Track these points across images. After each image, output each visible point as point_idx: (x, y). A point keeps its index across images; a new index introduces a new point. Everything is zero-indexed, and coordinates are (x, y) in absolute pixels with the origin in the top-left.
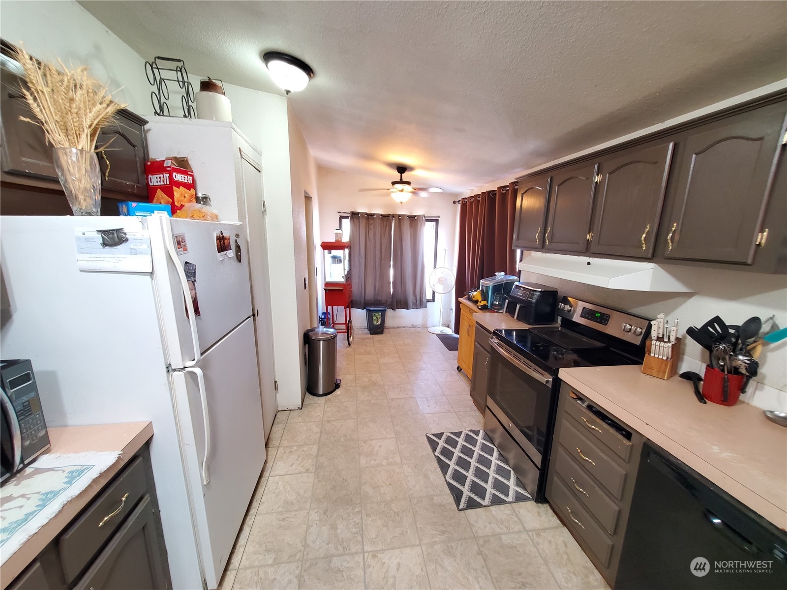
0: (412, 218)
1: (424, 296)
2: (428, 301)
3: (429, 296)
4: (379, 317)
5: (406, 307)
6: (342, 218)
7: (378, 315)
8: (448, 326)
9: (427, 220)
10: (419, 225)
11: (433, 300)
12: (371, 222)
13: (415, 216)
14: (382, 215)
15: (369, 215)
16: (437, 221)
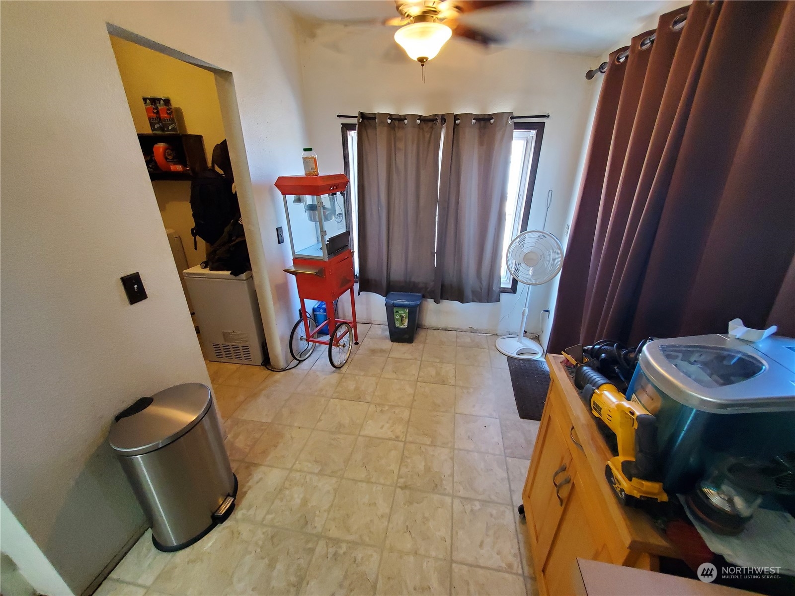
0: (484, 121)
1: (495, 282)
2: (504, 291)
3: (505, 282)
4: (404, 315)
5: (461, 298)
6: (346, 128)
7: (404, 313)
8: (537, 338)
9: (518, 126)
10: (498, 136)
11: (514, 290)
12: (400, 133)
13: (490, 117)
14: (420, 117)
15: (395, 119)
16: (540, 128)
